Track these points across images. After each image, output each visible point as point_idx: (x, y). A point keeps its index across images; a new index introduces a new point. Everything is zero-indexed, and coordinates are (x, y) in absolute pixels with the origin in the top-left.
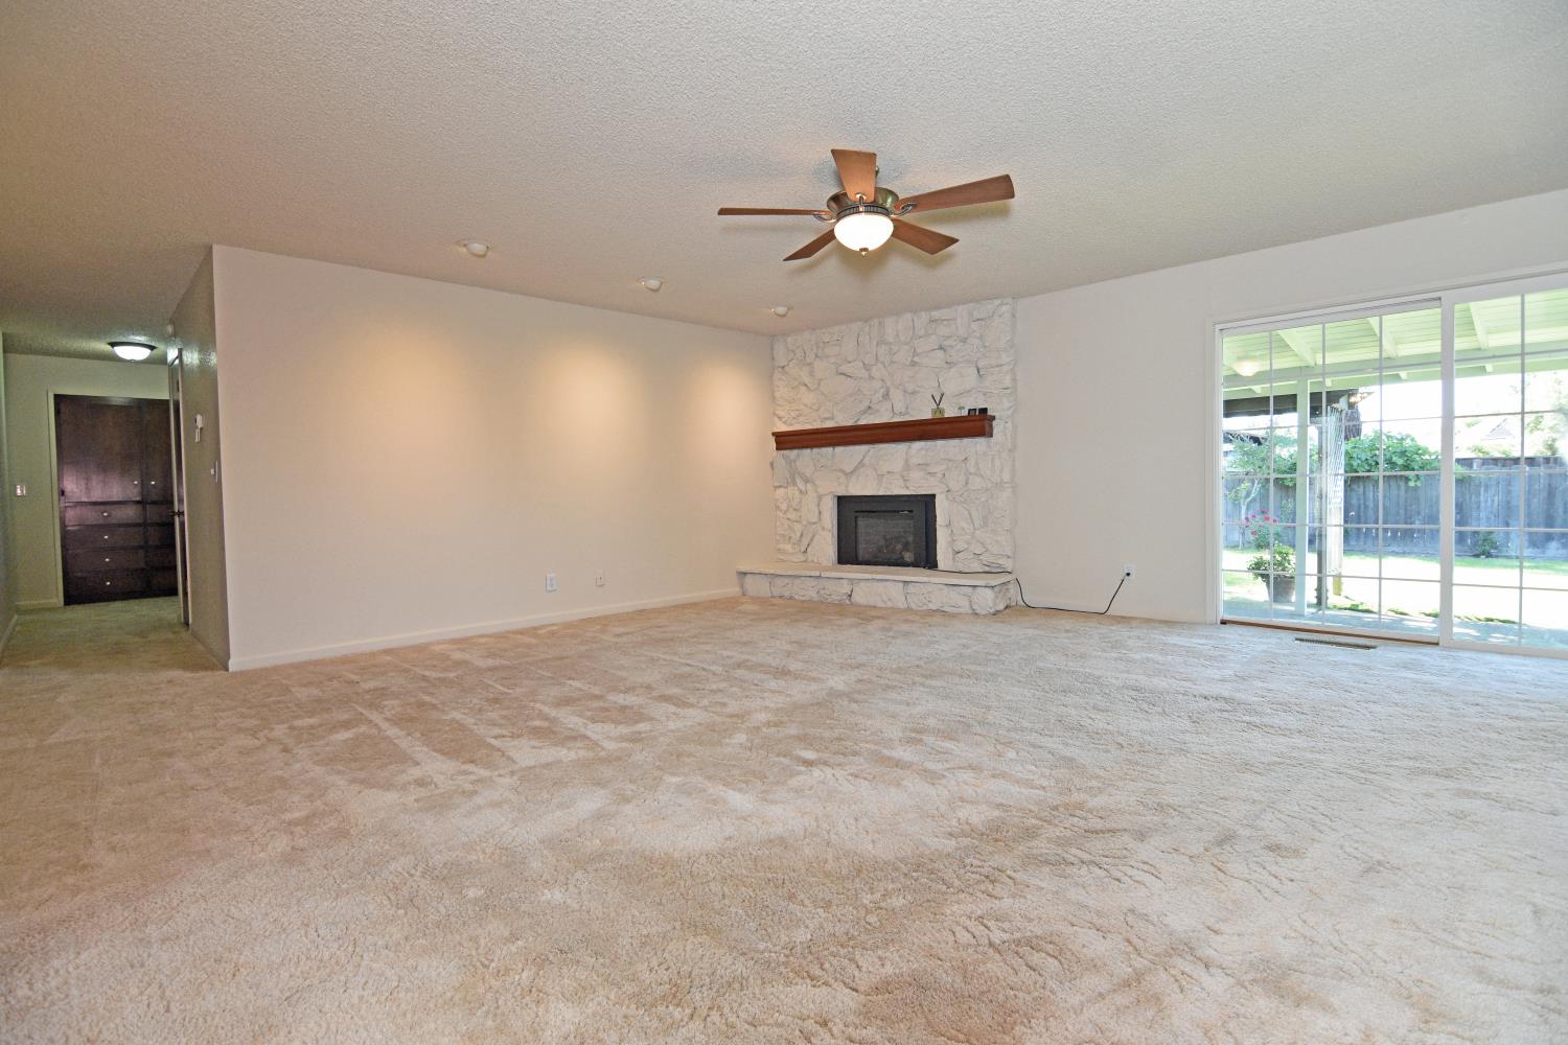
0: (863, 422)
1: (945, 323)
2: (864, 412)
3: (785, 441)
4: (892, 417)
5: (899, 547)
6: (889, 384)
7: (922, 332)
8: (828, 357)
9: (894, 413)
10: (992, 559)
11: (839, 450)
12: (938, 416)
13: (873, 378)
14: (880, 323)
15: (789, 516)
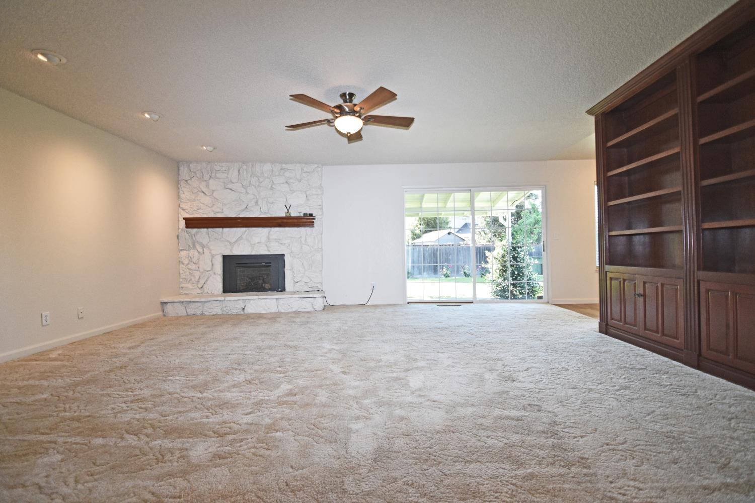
0: (242, 215)
1: (289, 171)
2: (243, 210)
3: (192, 223)
4: (260, 215)
5: (260, 282)
6: (258, 197)
7: (277, 174)
8: (219, 178)
9: (262, 212)
10: (313, 284)
11: (226, 230)
12: (288, 215)
13: (248, 193)
14: (252, 165)
15: (190, 267)
